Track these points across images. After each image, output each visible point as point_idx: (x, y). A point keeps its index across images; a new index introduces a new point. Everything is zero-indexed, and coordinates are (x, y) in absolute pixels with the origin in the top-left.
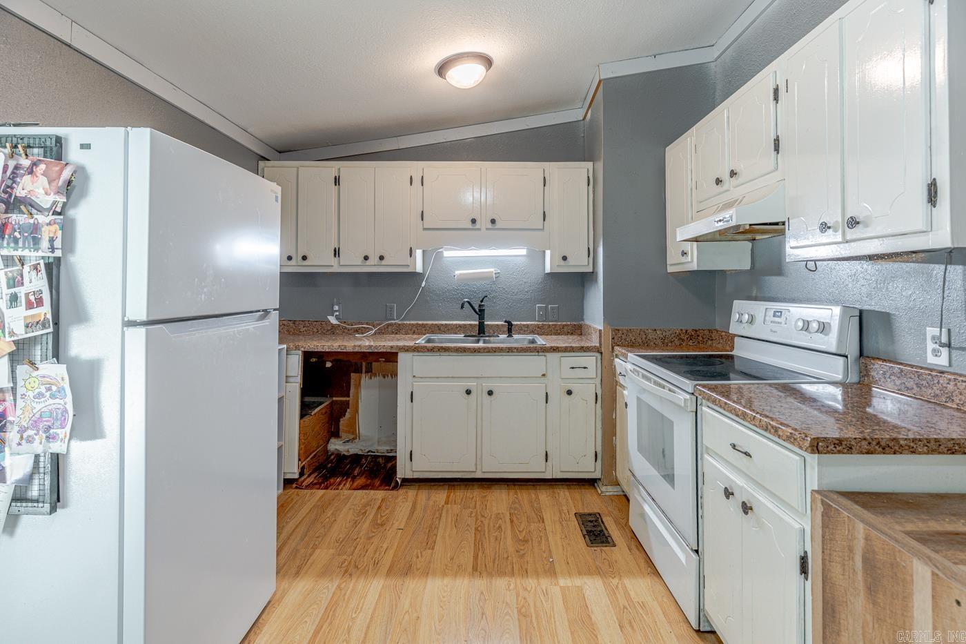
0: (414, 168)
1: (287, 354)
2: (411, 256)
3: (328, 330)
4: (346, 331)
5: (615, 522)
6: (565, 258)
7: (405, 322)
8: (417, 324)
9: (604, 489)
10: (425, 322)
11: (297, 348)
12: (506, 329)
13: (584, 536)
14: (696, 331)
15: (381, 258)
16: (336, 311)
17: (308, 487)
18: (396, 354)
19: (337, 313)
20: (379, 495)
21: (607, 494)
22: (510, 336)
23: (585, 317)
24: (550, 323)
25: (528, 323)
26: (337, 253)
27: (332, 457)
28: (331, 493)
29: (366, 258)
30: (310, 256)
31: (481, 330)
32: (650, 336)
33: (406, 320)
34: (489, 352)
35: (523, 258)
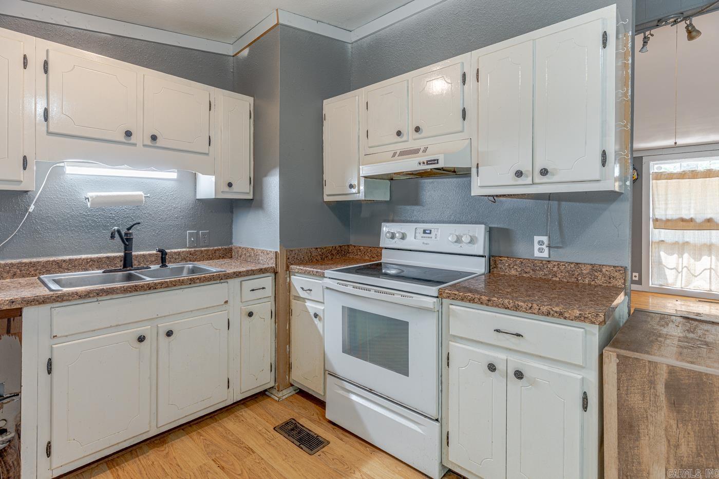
2: (25, 169)
5: (310, 420)
6: (230, 185)
8: (21, 263)
9: (280, 394)
10: (34, 260)
12: (160, 259)
13: (299, 446)
14: (341, 247)
21: (284, 397)
22: (164, 265)
23: (233, 241)
24: (202, 249)
25: (179, 250)
31: (127, 261)
32: (314, 254)
34: (168, 287)
35: (173, 182)
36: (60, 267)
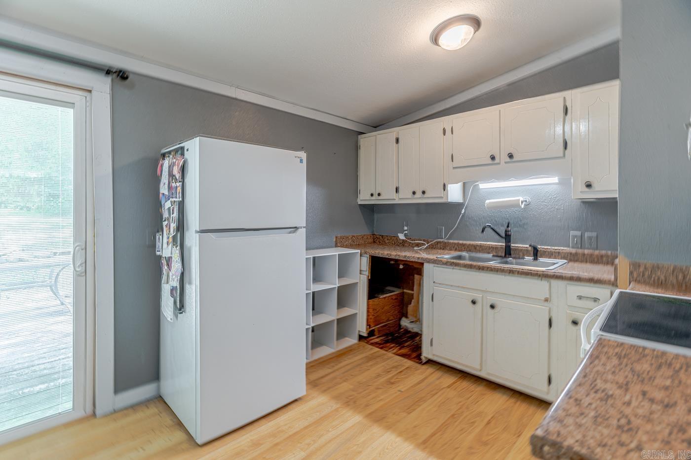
0: (445, 121)
1: (361, 256)
2: (444, 190)
3: (401, 243)
4: (411, 244)
6: (589, 186)
7: (450, 241)
11: (366, 253)
12: (531, 252)
15: (424, 192)
16: (406, 230)
17: (372, 344)
18: (422, 264)
19: (407, 232)
20: (408, 363)
22: (536, 259)
24: (586, 251)
25: (560, 248)
26: (397, 190)
27: (402, 330)
28: (382, 352)
29: (414, 193)
30: (382, 193)
31: (508, 252)
33: (451, 239)
34: (492, 271)
35: (555, 186)
36: (475, 249)
